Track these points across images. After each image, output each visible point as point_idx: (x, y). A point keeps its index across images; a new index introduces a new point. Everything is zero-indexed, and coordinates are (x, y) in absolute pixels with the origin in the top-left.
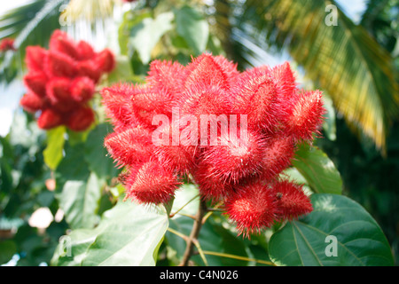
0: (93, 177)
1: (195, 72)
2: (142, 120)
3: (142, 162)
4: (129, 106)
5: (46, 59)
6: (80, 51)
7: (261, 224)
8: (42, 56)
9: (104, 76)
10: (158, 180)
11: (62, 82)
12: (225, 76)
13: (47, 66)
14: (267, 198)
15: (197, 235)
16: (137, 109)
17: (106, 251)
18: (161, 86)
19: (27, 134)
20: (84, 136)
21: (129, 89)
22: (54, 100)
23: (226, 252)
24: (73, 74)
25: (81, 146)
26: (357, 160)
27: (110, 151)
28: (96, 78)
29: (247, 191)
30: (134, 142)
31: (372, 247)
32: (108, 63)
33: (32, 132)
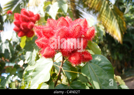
0: (34, 50)
1: (59, 22)
2: (45, 36)
3: (45, 47)
4: (41, 32)
5: (20, 17)
6: (30, 14)
7: (78, 63)
8: (19, 16)
9: (37, 21)
10: (50, 52)
11: (25, 23)
12: (68, 23)
13: (20, 19)
14: (80, 56)
15: (62, 66)
16: (44, 32)
17: (37, 72)
18: (50, 26)
19: (17, 38)
20: (31, 39)
21: (42, 27)
22: (23, 28)
23: (71, 71)
24: (28, 21)
25: (31, 42)
26: (113, 44)
27: (37, 44)
28: (34, 22)
29: (74, 54)
30: (43, 42)
31: (109, 69)
32: (38, 18)
33: (18, 38)
